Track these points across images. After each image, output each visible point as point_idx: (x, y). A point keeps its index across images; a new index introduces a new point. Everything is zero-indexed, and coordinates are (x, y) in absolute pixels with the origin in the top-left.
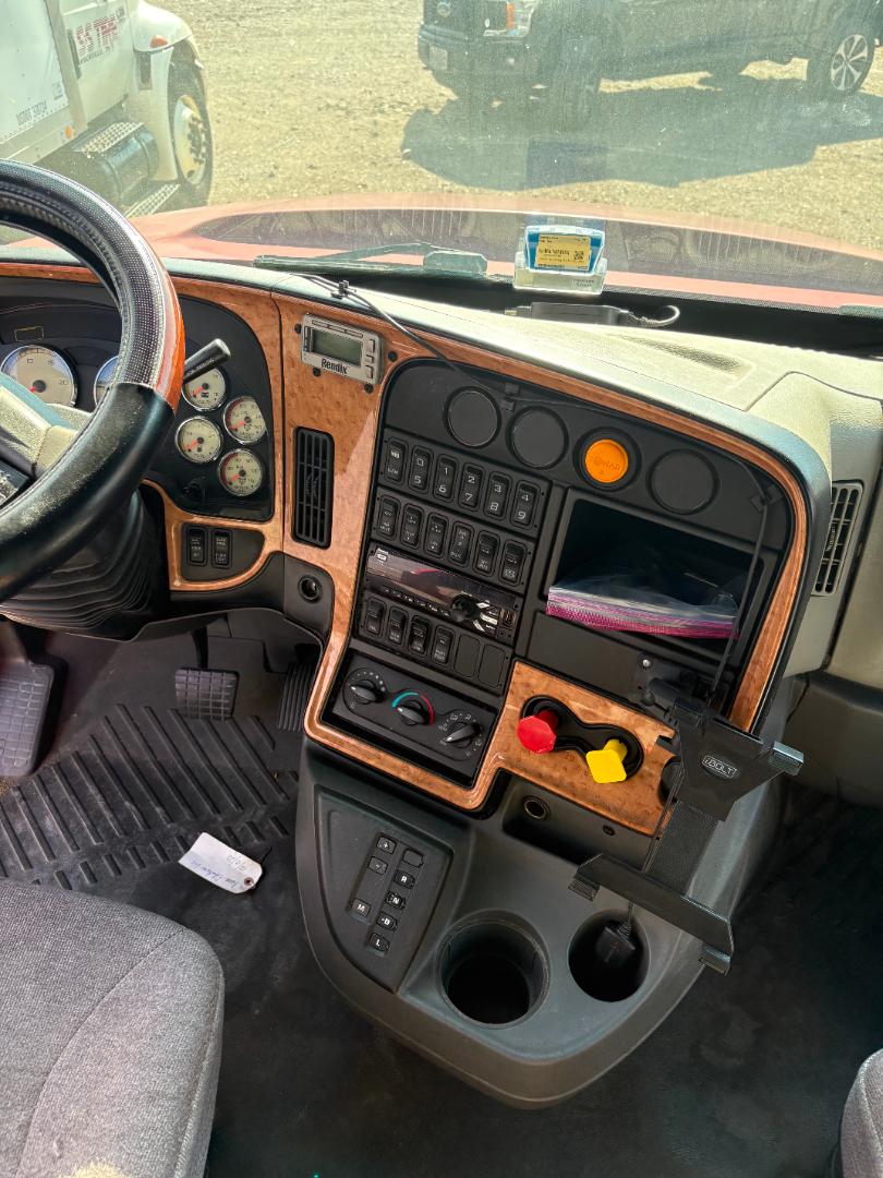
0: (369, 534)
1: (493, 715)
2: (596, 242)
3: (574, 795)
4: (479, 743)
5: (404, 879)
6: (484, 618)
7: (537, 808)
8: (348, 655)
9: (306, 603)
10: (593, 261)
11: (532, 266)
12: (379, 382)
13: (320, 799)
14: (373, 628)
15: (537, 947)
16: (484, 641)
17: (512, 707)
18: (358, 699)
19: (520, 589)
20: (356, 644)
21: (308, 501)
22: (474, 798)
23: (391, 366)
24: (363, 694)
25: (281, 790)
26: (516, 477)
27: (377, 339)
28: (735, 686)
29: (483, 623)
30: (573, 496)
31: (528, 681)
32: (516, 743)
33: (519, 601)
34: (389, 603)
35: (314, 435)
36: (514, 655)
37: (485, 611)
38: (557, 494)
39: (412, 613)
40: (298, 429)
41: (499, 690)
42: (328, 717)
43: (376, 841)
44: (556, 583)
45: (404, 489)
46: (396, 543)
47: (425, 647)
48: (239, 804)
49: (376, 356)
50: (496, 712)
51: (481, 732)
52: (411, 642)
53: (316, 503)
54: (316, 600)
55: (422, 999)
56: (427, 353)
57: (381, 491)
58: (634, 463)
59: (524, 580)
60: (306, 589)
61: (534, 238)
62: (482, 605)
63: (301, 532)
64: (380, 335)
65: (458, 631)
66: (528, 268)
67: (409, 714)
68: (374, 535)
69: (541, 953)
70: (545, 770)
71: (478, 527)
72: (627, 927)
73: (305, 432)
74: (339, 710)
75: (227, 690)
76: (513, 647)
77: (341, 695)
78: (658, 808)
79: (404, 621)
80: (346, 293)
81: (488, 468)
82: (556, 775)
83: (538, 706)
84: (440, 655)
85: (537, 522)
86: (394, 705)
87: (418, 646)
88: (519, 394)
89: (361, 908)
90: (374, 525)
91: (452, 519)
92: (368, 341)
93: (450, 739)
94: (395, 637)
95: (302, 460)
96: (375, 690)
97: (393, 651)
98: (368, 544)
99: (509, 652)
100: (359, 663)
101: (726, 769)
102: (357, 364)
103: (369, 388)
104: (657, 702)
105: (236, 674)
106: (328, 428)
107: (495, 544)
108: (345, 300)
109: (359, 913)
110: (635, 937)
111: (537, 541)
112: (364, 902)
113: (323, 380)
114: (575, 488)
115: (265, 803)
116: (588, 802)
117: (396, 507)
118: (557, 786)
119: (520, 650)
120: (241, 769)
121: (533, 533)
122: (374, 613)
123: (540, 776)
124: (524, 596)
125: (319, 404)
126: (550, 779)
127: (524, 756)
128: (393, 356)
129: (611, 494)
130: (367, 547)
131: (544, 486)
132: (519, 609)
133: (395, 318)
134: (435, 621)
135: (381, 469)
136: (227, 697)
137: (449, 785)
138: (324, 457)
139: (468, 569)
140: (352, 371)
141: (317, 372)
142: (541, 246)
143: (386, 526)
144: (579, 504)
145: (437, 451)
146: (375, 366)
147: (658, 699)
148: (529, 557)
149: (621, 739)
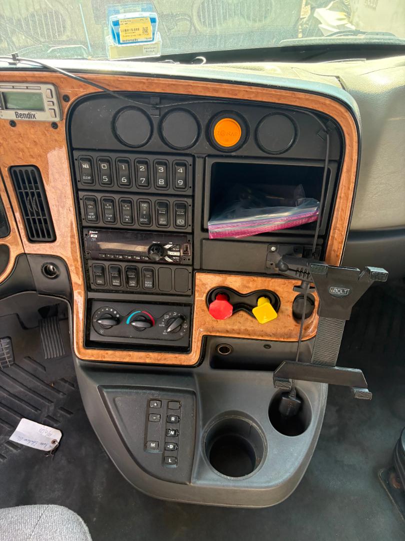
0: (81, 224)
1: (189, 308)
2: (153, 20)
3: (249, 335)
4: (186, 326)
5: (173, 419)
6: (171, 253)
7: (225, 349)
8: (89, 303)
9: (50, 280)
10: (153, 34)
11: (119, 43)
12: (62, 120)
13: (105, 394)
14: (99, 282)
15: (251, 422)
16: (173, 267)
17: (200, 298)
18: (103, 326)
19: (189, 230)
20: (91, 295)
21: (32, 214)
22: (193, 357)
23: (67, 106)
24: (106, 323)
25: (59, 391)
26: (171, 159)
27: (52, 87)
28: (324, 246)
29: (170, 257)
30: (210, 162)
31: (207, 282)
32: (209, 318)
33: (189, 237)
34: (107, 264)
35: (23, 169)
36: (194, 270)
37: (170, 249)
38: (199, 163)
39: (123, 265)
40: (11, 168)
41: (189, 293)
42: (89, 344)
43: (148, 405)
44: (209, 219)
45: (98, 187)
46: (101, 224)
47: (138, 283)
48: (36, 409)
49: (55, 100)
50: (191, 306)
51: (187, 318)
52: (127, 282)
53: (38, 215)
54: (57, 277)
55: (204, 480)
56: (91, 90)
57: (81, 194)
58: (245, 131)
59: (190, 223)
60: (47, 272)
61: (116, 23)
62: (167, 247)
63: (33, 236)
64: (53, 84)
65: (157, 267)
66: (117, 45)
67: (139, 324)
68: (85, 224)
69: (254, 425)
70: (229, 327)
71: (153, 199)
72: (294, 393)
73: (17, 170)
74: (94, 337)
75: (7, 348)
76: (193, 265)
77: (92, 328)
78: (296, 326)
79: (119, 271)
80: (19, 60)
81: (151, 158)
82: (236, 327)
83: (214, 293)
84: (148, 284)
85: (191, 184)
86: (128, 322)
87: (133, 283)
88: (160, 103)
89: (153, 445)
90: (83, 216)
91: (135, 198)
92: (45, 90)
93: (169, 330)
94: (116, 282)
95: (20, 188)
96: (113, 318)
97: (117, 292)
98: (82, 229)
99: (190, 269)
100: (96, 306)
101: (343, 291)
102: (42, 109)
103: (55, 125)
104: (290, 267)
105: (9, 338)
106: (33, 162)
107: (166, 206)
108: (19, 65)
109: (153, 448)
110: (298, 396)
111: (193, 197)
112: (153, 442)
113: (19, 128)
114: (209, 156)
115: (52, 402)
116: (259, 336)
117: (95, 200)
118: (239, 333)
119: (197, 266)
120: (30, 389)
121: (190, 192)
122: (99, 273)
123: (227, 332)
124: (192, 233)
125: (21, 146)
126: (233, 331)
127: (215, 324)
128: (66, 98)
129: (233, 154)
130: (82, 232)
131: (189, 160)
132: (191, 242)
133: (58, 68)
134: (140, 266)
135: (78, 179)
136: (8, 353)
137: (177, 355)
138: (36, 182)
139: (154, 228)
140: (39, 116)
141: (13, 123)
142: (122, 28)
143: (92, 216)
144: (216, 166)
145: (113, 156)
146: (56, 108)
147: (290, 266)
148: (190, 209)
149: (266, 296)
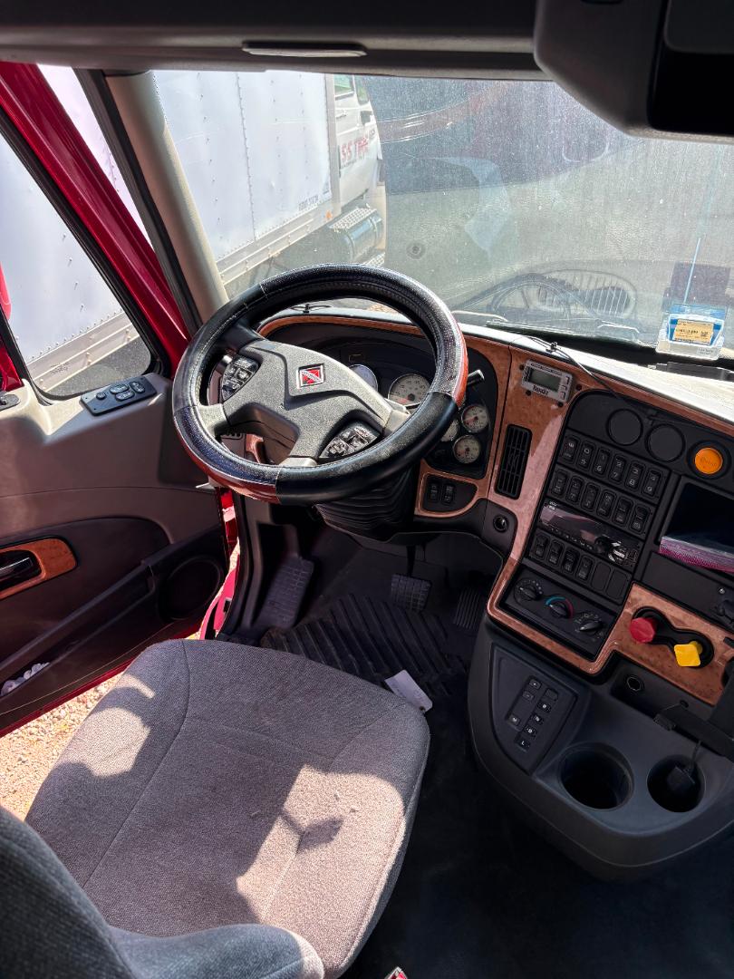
0: (546, 493)
1: (612, 618)
2: (717, 327)
3: (663, 672)
4: (601, 634)
5: (545, 706)
6: (616, 552)
7: (635, 683)
8: (520, 568)
9: (496, 532)
10: (714, 338)
11: (671, 339)
12: (567, 402)
13: (495, 651)
14: (538, 552)
15: (626, 771)
16: (613, 568)
17: (628, 610)
18: (522, 595)
19: (643, 536)
20: (526, 562)
21: (509, 469)
22: (594, 668)
23: (577, 393)
24: (528, 593)
26: (649, 465)
27: (571, 377)
29: (614, 556)
30: (684, 480)
31: (641, 597)
32: (627, 636)
33: (641, 544)
34: (552, 538)
35: (519, 429)
36: (633, 579)
37: (617, 548)
38: (673, 478)
39: (567, 545)
40: (511, 427)
41: (620, 601)
42: (502, 605)
43: (528, 682)
44: (666, 534)
45: (574, 467)
46: (563, 500)
47: (573, 568)
49: (569, 386)
50: (616, 616)
51: (604, 628)
52: (564, 564)
53: (514, 470)
54: (504, 531)
55: (547, 783)
56: (601, 387)
57: (558, 467)
58: (726, 463)
59: (646, 530)
60: (497, 523)
61: (674, 322)
62: (615, 544)
63: (500, 487)
64: (573, 375)
65: (597, 560)
66: (668, 340)
67: (558, 610)
68: (549, 494)
69: (629, 775)
70: (645, 655)
71: (619, 494)
72: (690, 767)
73: (515, 428)
74: (509, 602)
75: (423, 591)
76: (633, 574)
77: (512, 593)
78: (721, 688)
79: (561, 550)
80: (556, 349)
81: (630, 458)
82: (652, 659)
83: (645, 615)
84: (582, 574)
85: (659, 495)
86: (547, 603)
87: (568, 567)
88: (656, 416)
89: (515, 720)
90: (550, 487)
91: (602, 488)
92: (565, 377)
93: (583, 628)
94: (553, 560)
95: (509, 444)
96: (536, 592)
97: (550, 569)
98: (544, 499)
99: (629, 576)
100: (526, 574)
102: (556, 390)
103: (560, 405)
104: (727, 613)
105: (431, 584)
106: (530, 426)
107: (629, 506)
108: (554, 353)
109: (512, 722)
110: (695, 773)
111: (657, 507)
112: (516, 717)
113: (531, 398)
114: (686, 476)
116: (673, 679)
117: (566, 477)
118: (652, 666)
119: (638, 576)
121: (655, 501)
122: (542, 543)
123: (641, 658)
124: (644, 541)
125: (526, 411)
126: (647, 661)
127: (631, 645)
128: (579, 387)
129: (708, 481)
130: (543, 501)
131: (666, 472)
132: (640, 549)
133: (585, 366)
134: (582, 552)
135: (561, 453)
136: (423, 597)
137: (579, 657)
138: (524, 444)
139: (609, 521)
140: (551, 394)
141: (529, 393)
142: (678, 327)
143: (558, 489)
144: (688, 486)
145: (599, 445)
146: (567, 392)
148: (651, 516)
149: (699, 642)
